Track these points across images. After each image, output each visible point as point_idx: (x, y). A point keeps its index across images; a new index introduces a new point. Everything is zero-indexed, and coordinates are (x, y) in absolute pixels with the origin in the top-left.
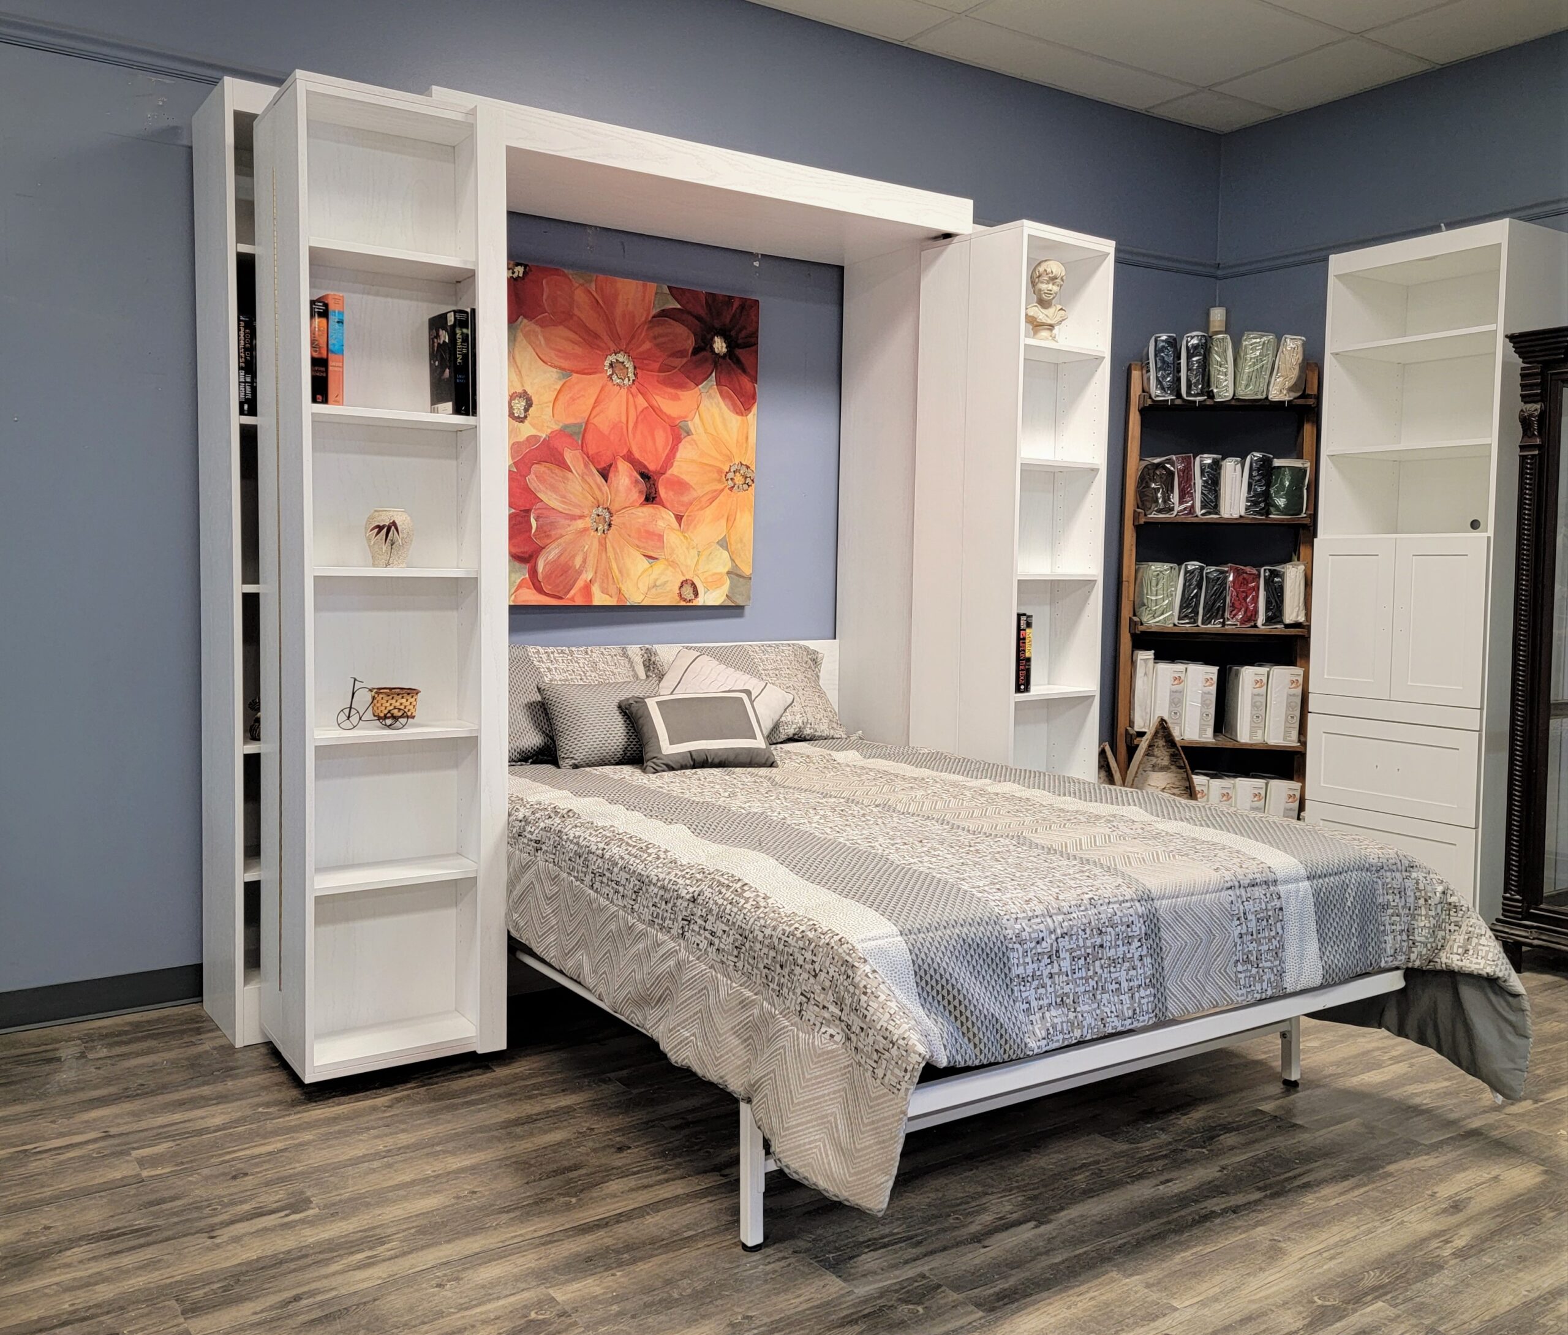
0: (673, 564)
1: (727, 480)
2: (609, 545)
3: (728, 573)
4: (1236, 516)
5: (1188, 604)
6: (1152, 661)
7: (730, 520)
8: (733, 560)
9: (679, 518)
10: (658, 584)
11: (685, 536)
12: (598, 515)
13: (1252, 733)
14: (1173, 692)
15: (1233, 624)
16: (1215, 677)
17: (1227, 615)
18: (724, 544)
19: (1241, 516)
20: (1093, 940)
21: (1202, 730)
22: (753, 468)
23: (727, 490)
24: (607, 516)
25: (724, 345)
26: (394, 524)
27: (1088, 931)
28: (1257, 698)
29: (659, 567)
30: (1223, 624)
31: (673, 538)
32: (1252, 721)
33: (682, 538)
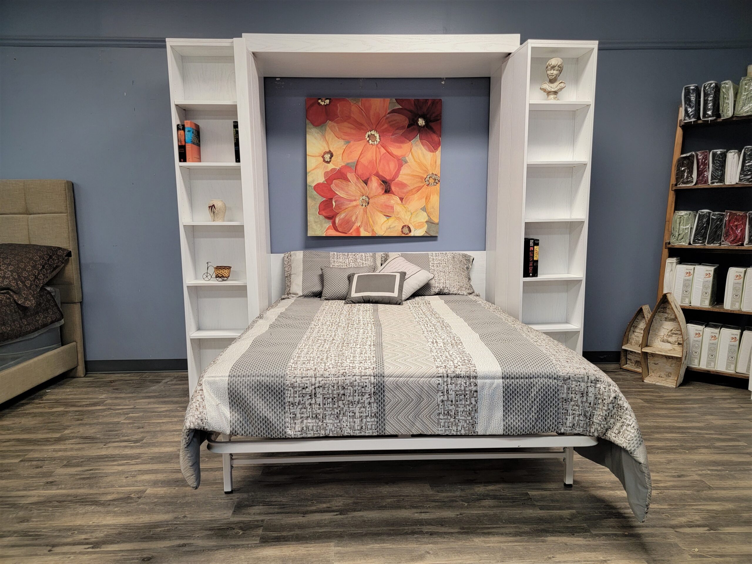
0: (399, 219)
1: (426, 181)
2: (368, 211)
3: (426, 222)
4: (733, 183)
5: (700, 233)
6: (675, 264)
7: (428, 198)
8: (428, 216)
9: (401, 199)
10: (391, 227)
11: (404, 207)
12: (363, 199)
13: (733, 304)
14: (685, 280)
15: (726, 245)
16: (712, 273)
17: (723, 239)
18: (424, 209)
19: (737, 183)
20: (338, 391)
21: (702, 301)
22: (439, 175)
23: (425, 186)
24: (367, 199)
25: (424, 122)
26: (214, 205)
27: (336, 387)
28: (737, 285)
29: (391, 220)
30: (720, 244)
31: (398, 208)
32: (733, 298)
33: (403, 207)
